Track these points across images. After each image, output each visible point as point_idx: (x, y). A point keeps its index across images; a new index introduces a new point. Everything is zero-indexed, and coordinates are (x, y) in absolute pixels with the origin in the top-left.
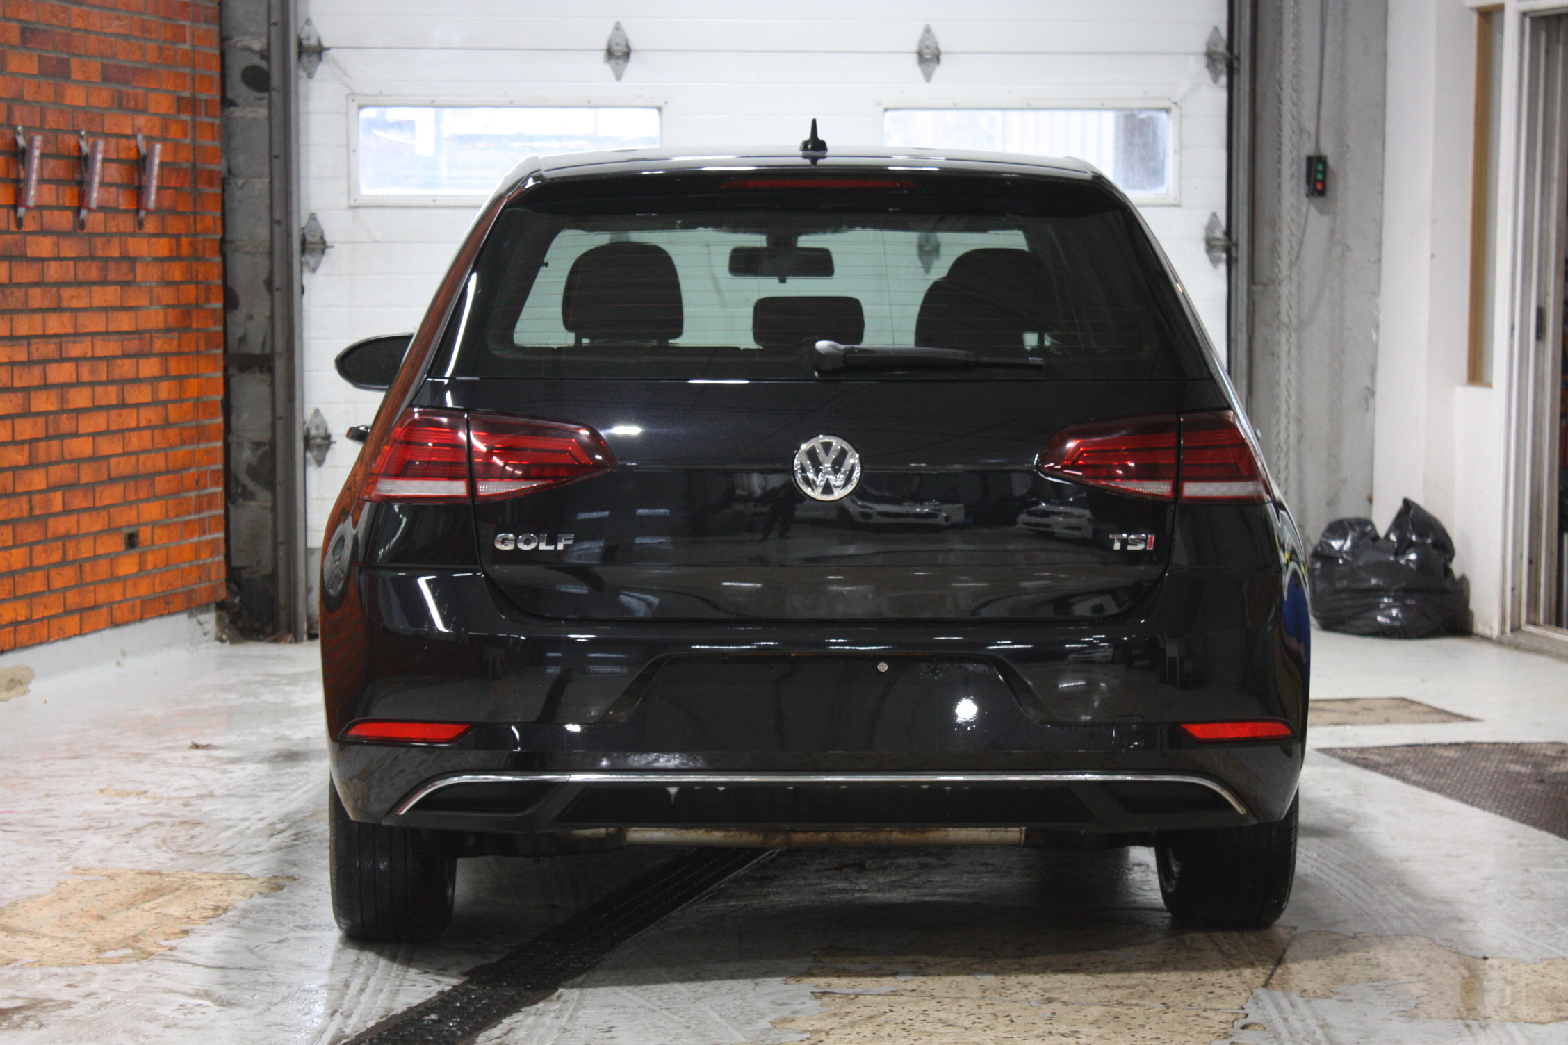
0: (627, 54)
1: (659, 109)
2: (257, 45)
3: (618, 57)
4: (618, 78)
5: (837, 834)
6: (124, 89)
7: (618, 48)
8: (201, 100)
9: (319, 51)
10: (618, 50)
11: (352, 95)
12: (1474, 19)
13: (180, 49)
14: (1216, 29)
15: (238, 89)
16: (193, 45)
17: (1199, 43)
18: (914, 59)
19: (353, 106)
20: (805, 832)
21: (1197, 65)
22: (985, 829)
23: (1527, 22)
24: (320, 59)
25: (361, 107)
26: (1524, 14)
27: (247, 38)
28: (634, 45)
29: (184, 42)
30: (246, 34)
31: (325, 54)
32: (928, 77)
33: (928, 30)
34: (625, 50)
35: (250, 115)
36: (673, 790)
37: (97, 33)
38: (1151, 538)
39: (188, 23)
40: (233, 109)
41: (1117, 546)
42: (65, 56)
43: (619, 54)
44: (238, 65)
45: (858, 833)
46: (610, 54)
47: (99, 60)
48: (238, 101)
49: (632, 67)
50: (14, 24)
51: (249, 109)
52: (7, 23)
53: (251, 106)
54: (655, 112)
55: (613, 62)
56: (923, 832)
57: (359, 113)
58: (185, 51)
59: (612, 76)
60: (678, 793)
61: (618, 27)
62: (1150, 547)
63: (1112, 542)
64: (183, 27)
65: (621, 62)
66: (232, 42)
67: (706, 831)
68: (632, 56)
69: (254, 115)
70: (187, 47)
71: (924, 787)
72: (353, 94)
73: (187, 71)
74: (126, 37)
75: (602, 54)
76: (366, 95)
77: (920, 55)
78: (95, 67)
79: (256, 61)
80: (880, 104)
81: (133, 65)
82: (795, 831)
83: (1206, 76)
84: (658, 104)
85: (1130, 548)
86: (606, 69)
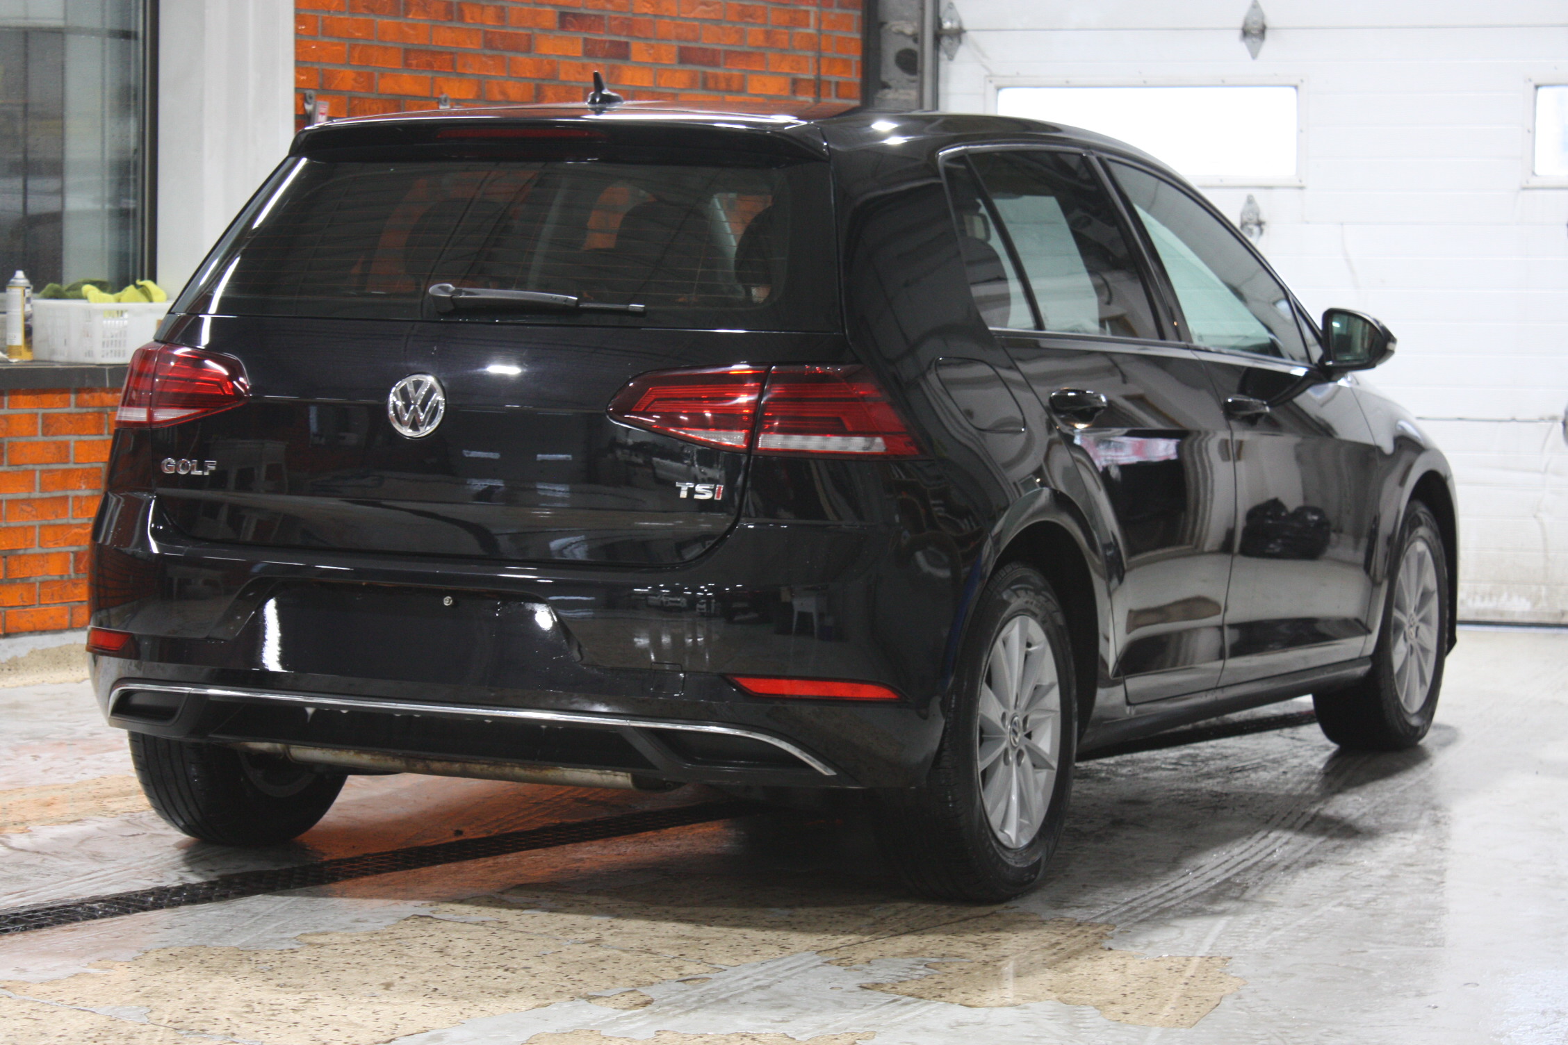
0: (1263, 31)
1: (1296, 87)
2: (909, 30)
3: (1254, 36)
4: (1254, 56)
5: (468, 765)
6: (710, 70)
7: (1256, 26)
8: (829, 82)
9: (958, 33)
10: (1255, 28)
11: (990, 77)
13: (799, 33)
15: (891, 72)
16: (819, 30)
19: (991, 87)
20: (439, 761)
22: (595, 771)
24: (960, 42)
25: (999, 89)
27: (903, 22)
28: (1271, 20)
29: (808, 26)
30: (902, 18)
31: (964, 36)
34: (1261, 28)
35: (903, 97)
36: (310, 710)
37: (673, 18)
38: (720, 488)
39: (812, 9)
40: (887, 91)
41: (684, 494)
42: (623, 39)
43: (1254, 32)
44: (891, 49)
45: (485, 766)
46: (1246, 33)
47: (675, 43)
48: (891, 83)
49: (1269, 46)
50: (549, 9)
51: (901, 91)
52: (539, 9)
53: (904, 88)
54: (1293, 90)
55: (1249, 40)
56: (542, 769)
57: (998, 93)
58: (809, 35)
59: (1248, 55)
60: (316, 714)
61: (1255, 5)
62: (718, 497)
63: (679, 489)
64: (807, 12)
65: (1256, 41)
66: (887, 27)
67: (356, 753)
68: (1268, 34)
69: (907, 97)
70: (811, 31)
71: (487, 721)
72: (991, 75)
73: (810, 54)
74: (717, 21)
75: (1238, 33)
76: (1004, 77)
78: (669, 51)
79: (910, 44)
80: (1530, 80)
81: (726, 48)
82: (432, 760)
84: (1294, 82)
85: (696, 497)
86: (1241, 48)
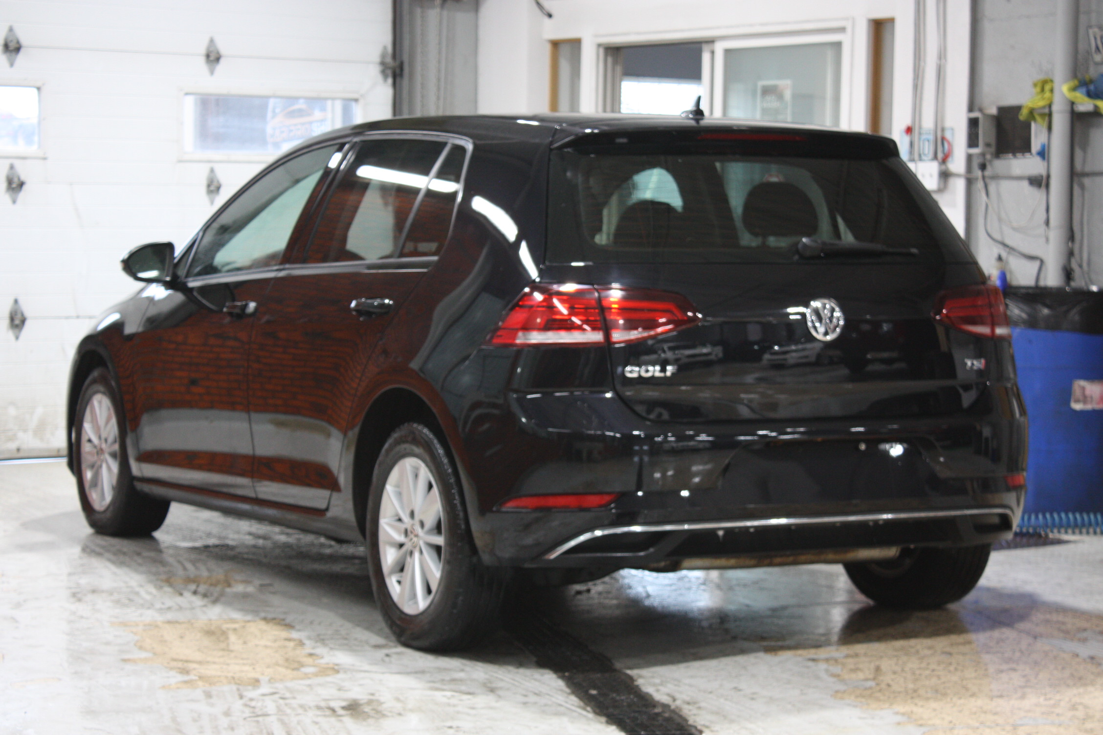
0: (18, 49)
1: (39, 89)
3: (11, 51)
4: (12, 65)
10: (12, 45)
12: (548, 48)
14: (385, 48)
17: (376, 57)
18: (202, 59)
21: (374, 72)
23: (602, 51)
26: (599, 45)
28: (24, 41)
32: (212, 72)
33: (212, 41)
34: (17, 46)
36: (721, 533)
43: (12, 48)
46: (6, 48)
49: (21, 57)
54: (35, 90)
55: (8, 54)
59: (7, 63)
60: (725, 535)
61: (11, 29)
65: (13, 54)
68: (22, 50)
75: (2, 48)
77: (208, 56)
80: (182, 90)
83: (380, 78)
84: (39, 84)
86: (4, 59)
